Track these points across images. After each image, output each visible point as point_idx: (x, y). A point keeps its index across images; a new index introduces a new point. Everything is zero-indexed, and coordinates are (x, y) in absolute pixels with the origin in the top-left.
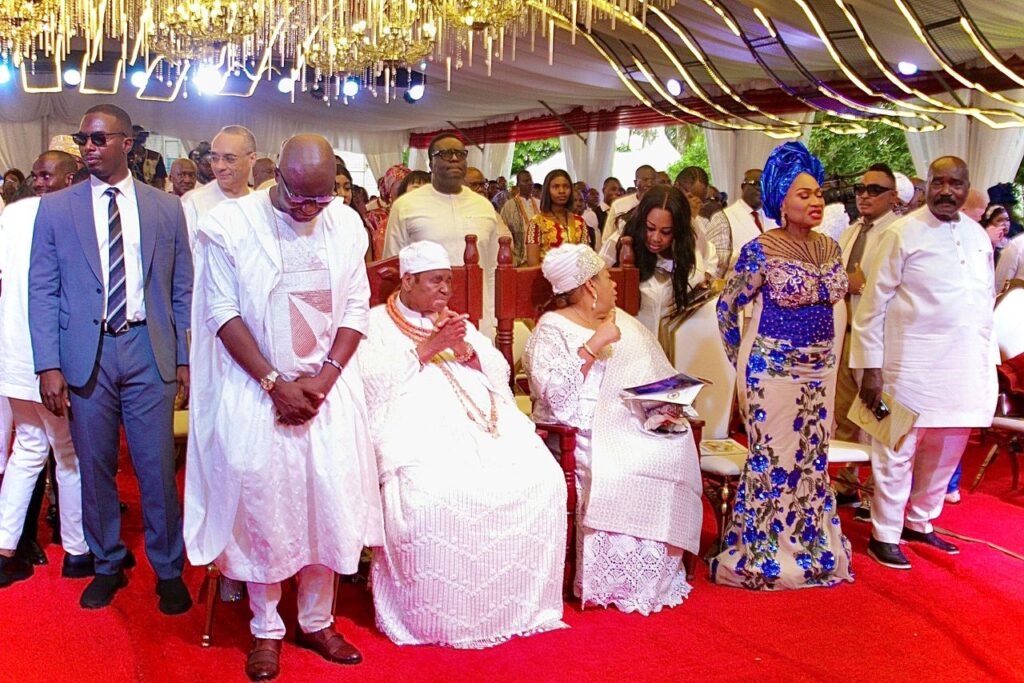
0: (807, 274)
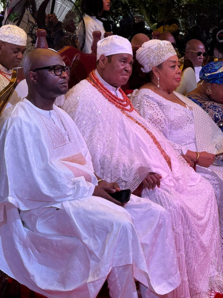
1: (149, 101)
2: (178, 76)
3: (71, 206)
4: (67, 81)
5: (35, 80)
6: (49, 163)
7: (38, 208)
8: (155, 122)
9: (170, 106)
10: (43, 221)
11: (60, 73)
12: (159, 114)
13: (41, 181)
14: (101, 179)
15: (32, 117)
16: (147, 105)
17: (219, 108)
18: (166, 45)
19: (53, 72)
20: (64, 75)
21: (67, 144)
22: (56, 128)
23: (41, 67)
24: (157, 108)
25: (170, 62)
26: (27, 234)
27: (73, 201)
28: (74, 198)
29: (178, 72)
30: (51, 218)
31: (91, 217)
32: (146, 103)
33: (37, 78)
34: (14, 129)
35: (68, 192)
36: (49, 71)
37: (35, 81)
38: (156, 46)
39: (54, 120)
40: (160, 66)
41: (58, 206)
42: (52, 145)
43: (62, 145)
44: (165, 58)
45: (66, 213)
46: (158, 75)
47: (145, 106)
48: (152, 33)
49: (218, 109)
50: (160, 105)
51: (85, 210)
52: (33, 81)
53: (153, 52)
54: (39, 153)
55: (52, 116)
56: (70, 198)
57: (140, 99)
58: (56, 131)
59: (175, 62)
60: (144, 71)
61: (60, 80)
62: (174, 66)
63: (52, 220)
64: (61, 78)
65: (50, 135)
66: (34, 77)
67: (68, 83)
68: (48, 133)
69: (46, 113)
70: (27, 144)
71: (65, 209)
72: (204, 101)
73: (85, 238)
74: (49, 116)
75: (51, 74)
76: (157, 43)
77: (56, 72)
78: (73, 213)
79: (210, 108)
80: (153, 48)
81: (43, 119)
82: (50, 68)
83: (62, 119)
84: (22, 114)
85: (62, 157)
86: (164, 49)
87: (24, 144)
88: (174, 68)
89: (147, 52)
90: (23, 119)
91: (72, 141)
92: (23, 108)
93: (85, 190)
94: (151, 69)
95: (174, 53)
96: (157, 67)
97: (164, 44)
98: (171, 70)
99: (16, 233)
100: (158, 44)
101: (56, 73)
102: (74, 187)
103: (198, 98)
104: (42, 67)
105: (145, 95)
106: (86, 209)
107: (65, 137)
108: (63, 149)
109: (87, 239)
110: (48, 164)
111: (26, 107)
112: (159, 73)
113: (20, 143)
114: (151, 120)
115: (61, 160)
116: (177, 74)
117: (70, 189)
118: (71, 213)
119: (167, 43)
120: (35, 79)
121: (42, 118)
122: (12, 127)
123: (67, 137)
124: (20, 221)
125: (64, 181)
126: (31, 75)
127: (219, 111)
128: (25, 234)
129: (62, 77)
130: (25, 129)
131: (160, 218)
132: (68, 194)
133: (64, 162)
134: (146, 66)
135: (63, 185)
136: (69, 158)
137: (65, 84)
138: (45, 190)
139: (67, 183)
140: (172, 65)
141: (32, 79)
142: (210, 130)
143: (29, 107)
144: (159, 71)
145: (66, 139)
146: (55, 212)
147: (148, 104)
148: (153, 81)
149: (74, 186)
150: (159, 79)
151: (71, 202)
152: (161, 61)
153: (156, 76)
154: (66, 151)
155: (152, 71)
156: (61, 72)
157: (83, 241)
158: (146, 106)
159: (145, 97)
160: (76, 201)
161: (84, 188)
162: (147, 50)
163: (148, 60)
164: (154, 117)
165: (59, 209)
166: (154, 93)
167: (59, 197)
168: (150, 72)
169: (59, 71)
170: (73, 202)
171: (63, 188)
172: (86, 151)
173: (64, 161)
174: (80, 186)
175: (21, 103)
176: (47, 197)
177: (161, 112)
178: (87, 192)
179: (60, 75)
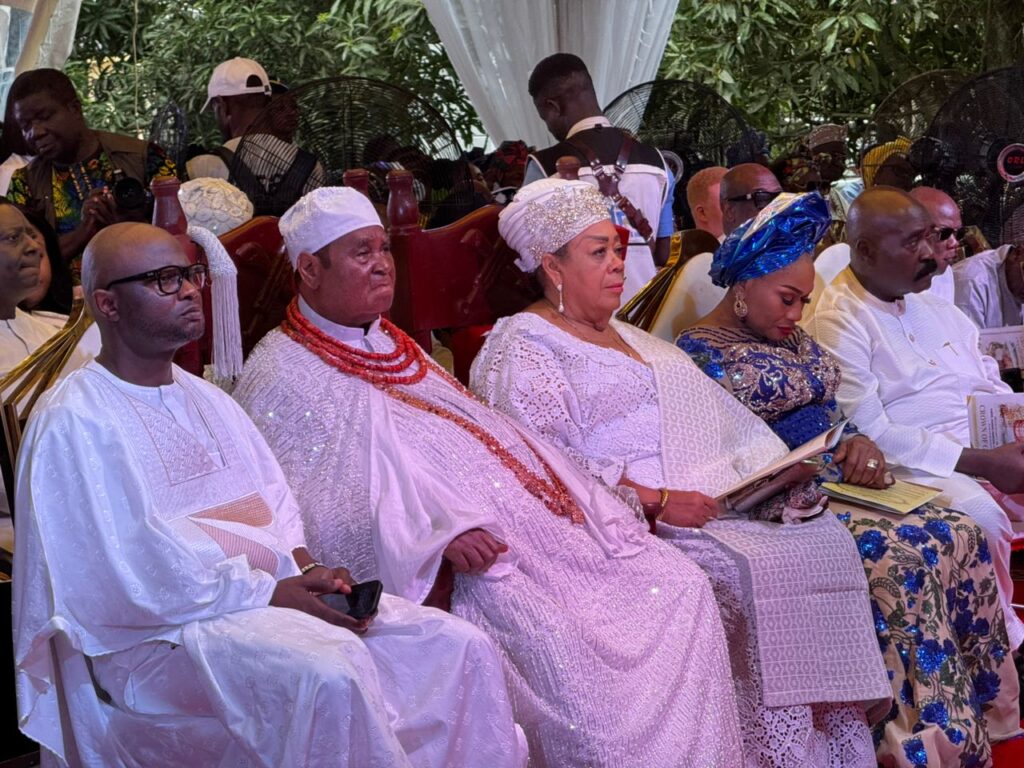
0: (786, 364)
1: (529, 346)
2: (614, 278)
3: (202, 635)
4: (196, 305)
5: (112, 310)
6: (147, 522)
7: (131, 649)
8: (536, 401)
9: (588, 357)
10: (142, 683)
11: (175, 287)
12: (553, 379)
13: (129, 570)
14: (314, 561)
15: (101, 406)
16: (522, 357)
17: (775, 358)
18: (578, 193)
19: (157, 287)
20: (188, 290)
21: (217, 474)
22: (176, 432)
23: (121, 276)
24: (548, 363)
25: (589, 240)
26: (110, 722)
27: (211, 623)
28: (215, 611)
29: (614, 267)
30: (158, 674)
31: (248, 661)
32: (518, 352)
33: (116, 305)
34: (53, 437)
35: (198, 596)
36: (146, 284)
37: (111, 313)
38: (549, 197)
39: (173, 412)
40: (562, 253)
41: (173, 637)
42: (165, 476)
43: (197, 475)
44: (576, 230)
45: (187, 654)
46: (559, 277)
47: (514, 360)
48: (557, 164)
49: (770, 362)
50: (559, 354)
51: (235, 645)
52: (107, 314)
53: (542, 214)
54: (125, 498)
55: (169, 401)
56: (205, 613)
57: (506, 341)
58: (176, 438)
59: (605, 240)
60: (523, 270)
61: (179, 304)
62: (602, 251)
63: (161, 677)
64: (180, 299)
65: (158, 449)
66: (110, 303)
67: (201, 310)
68: (153, 446)
69: (148, 394)
70: (87, 477)
71: (186, 643)
72: (726, 344)
73: (237, 720)
74: (159, 400)
75: (152, 293)
76: (553, 189)
77: (165, 284)
78: (207, 653)
79: (746, 362)
80: (540, 202)
81: (138, 409)
82: (147, 278)
83: (204, 407)
84: (76, 401)
85: (198, 508)
86: (573, 203)
87: (80, 477)
88: (603, 257)
89: (526, 214)
90: (75, 411)
91: (232, 463)
92: (80, 383)
93: (245, 590)
94: (539, 263)
95: (602, 215)
96: (555, 254)
97: (574, 189)
98: (592, 262)
99: (82, 721)
100: (555, 191)
101: (163, 288)
102: (218, 582)
103: (709, 336)
104: (127, 276)
105: (519, 331)
106: (238, 641)
107: (210, 454)
108: (202, 485)
109: (240, 720)
110: (145, 523)
111: (87, 382)
112: (560, 271)
113: (69, 476)
114: (527, 396)
115: (192, 516)
116: (610, 273)
117: (207, 588)
118: (201, 651)
119: (582, 187)
120: (114, 309)
121: (135, 408)
122: (46, 435)
123: (214, 455)
124: (90, 689)
125: (188, 568)
126: (101, 300)
127: (773, 368)
128: (102, 721)
129: (182, 296)
130: (83, 436)
131: (466, 658)
132: (200, 601)
133: (202, 520)
134: (525, 253)
135: (184, 578)
136: (218, 510)
137: (193, 314)
138: (140, 593)
139: (196, 574)
140: (598, 246)
141: (105, 308)
142: (714, 418)
143: (98, 380)
144: (560, 267)
145: (211, 461)
146: (167, 656)
147: (525, 354)
148: (548, 294)
149: (216, 581)
150: (560, 287)
151: (205, 625)
152: (565, 239)
153: (551, 281)
154: (210, 491)
155: (541, 266)
156: (180, 283)
157: (231, 727)
158: (519, 358)
159: (517, 336)
160: (220, 623)
161: (243, 582)
162: (526, 207)
163: (528, 237)
164: (535, 387)
165: (178, 645)
166: (547, 323)
167: (175, 612)
168: (537, 270)
169: (173, 282)
170: (210, 627)
171: (184, 586)
172: (283, 493)
173: (204, 517)
174: (229, 579)
175: (80, 372)
176: (145, 613)
177: (559, 373)
178: (251, 595)
179: (177, 291)
